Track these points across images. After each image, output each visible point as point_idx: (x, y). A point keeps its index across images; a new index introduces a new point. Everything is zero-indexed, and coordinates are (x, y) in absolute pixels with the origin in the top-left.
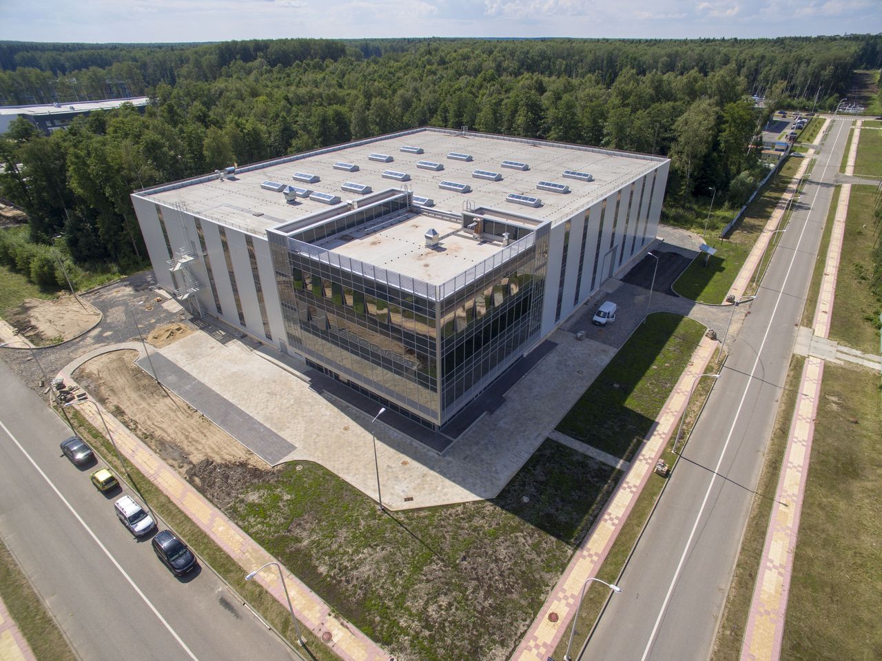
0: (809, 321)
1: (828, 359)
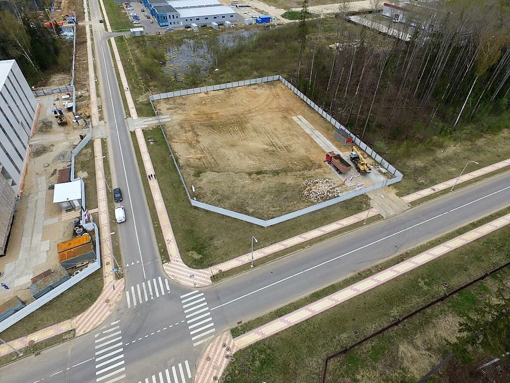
0: (129, 115)
1: (142, 127)
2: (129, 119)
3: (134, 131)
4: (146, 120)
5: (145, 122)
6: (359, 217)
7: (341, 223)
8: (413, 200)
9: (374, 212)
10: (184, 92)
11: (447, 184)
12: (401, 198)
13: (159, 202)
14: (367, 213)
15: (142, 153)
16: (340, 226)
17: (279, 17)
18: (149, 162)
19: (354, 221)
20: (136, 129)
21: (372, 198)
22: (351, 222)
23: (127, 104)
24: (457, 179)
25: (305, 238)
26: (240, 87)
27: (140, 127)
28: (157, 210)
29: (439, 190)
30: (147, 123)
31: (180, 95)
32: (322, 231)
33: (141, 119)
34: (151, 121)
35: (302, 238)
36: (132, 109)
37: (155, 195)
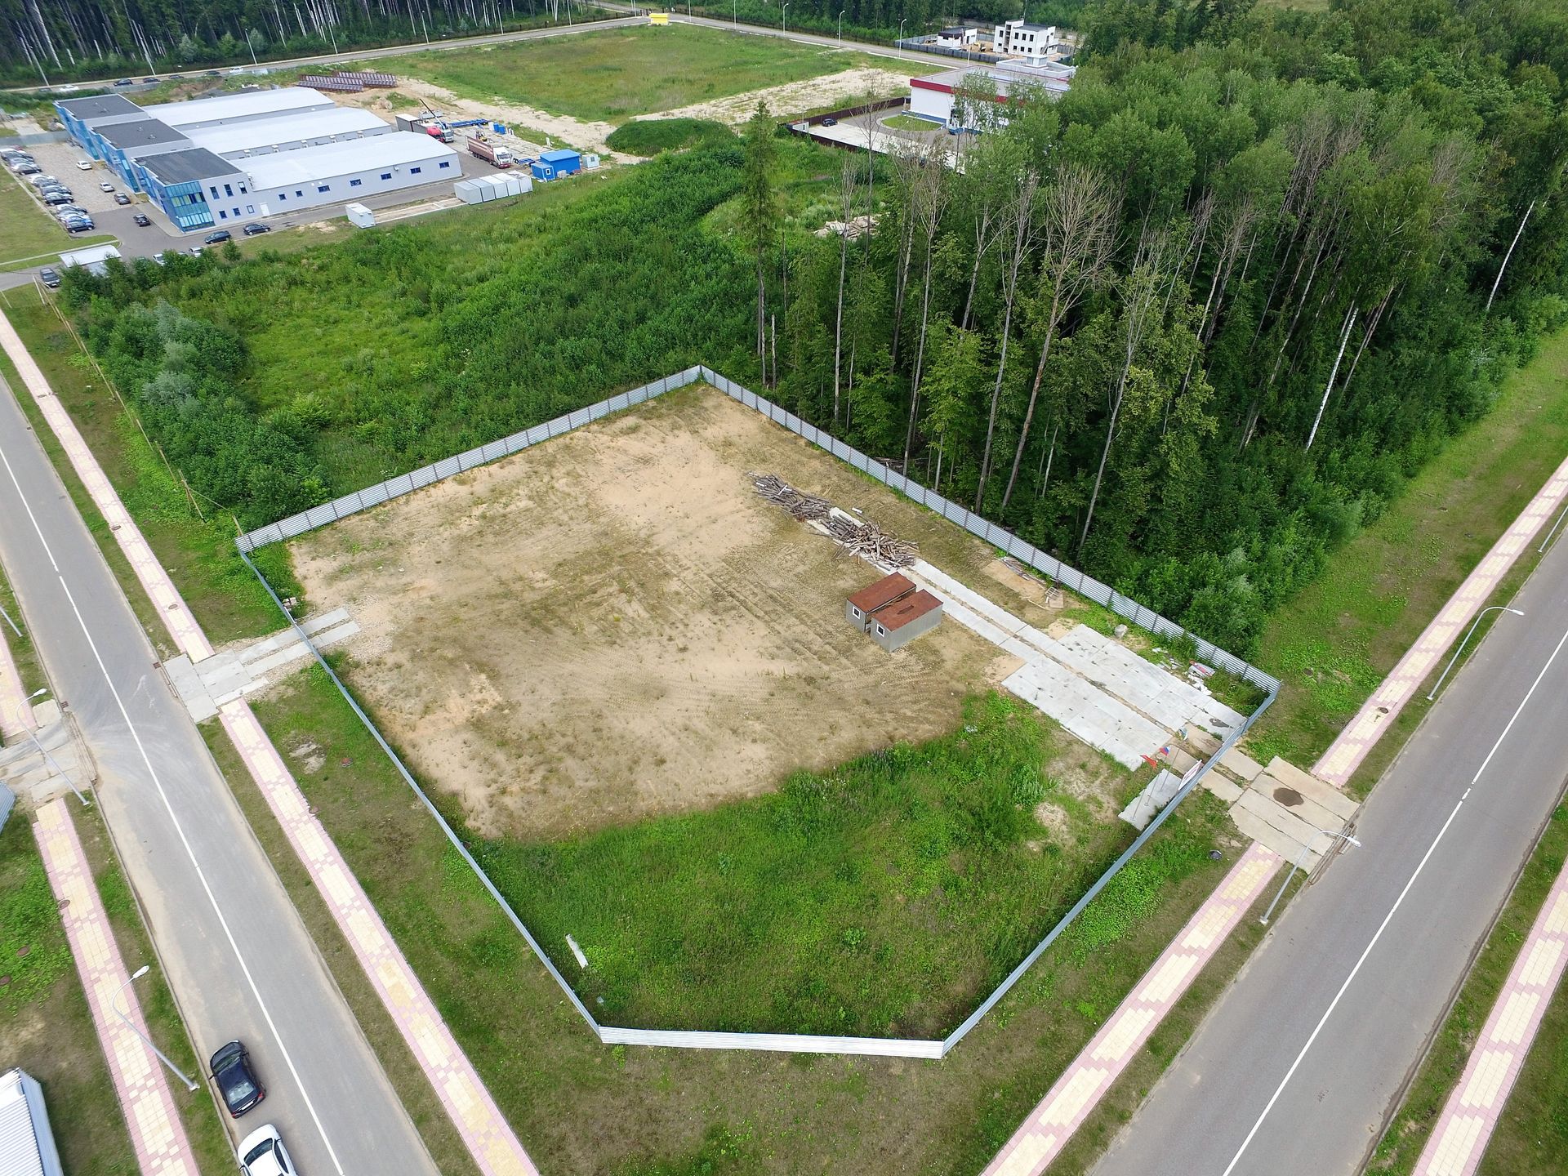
0: (165, 643)
1: (247, 689)
2: (172, 665)
3: (216, 720)
4: (249, 652)
5: (250, 662)
6: (1234, 897)
7: (1190, 947)
8: (1351, 771)
9: (1265, 857)
10: (372, 494)
11: (1405, 678)
12: (1312, 772)
13: (452, 1075)
14: (1245, 869)
15: (288, 822)
16: (1194, 959)
17: (605, 151)
18: (336, 866)
19: (1225, 921)
20: (223, 708)
21: (1230, 800)
22: (1218, 929)
23: (143, 591)
24: (1421, 651)
25: (1109, 1065)
26: (577, 434)
27: (237, 694)
28: (456, 1123)
29: (1399, 707)
30: (261, 667)
31: (359, 508)
32: (1147, 1005)
33: (227, 652)
34: (275, 651)
35: (1098, 1065)
36: (173, 611)
37: (420, 1041)
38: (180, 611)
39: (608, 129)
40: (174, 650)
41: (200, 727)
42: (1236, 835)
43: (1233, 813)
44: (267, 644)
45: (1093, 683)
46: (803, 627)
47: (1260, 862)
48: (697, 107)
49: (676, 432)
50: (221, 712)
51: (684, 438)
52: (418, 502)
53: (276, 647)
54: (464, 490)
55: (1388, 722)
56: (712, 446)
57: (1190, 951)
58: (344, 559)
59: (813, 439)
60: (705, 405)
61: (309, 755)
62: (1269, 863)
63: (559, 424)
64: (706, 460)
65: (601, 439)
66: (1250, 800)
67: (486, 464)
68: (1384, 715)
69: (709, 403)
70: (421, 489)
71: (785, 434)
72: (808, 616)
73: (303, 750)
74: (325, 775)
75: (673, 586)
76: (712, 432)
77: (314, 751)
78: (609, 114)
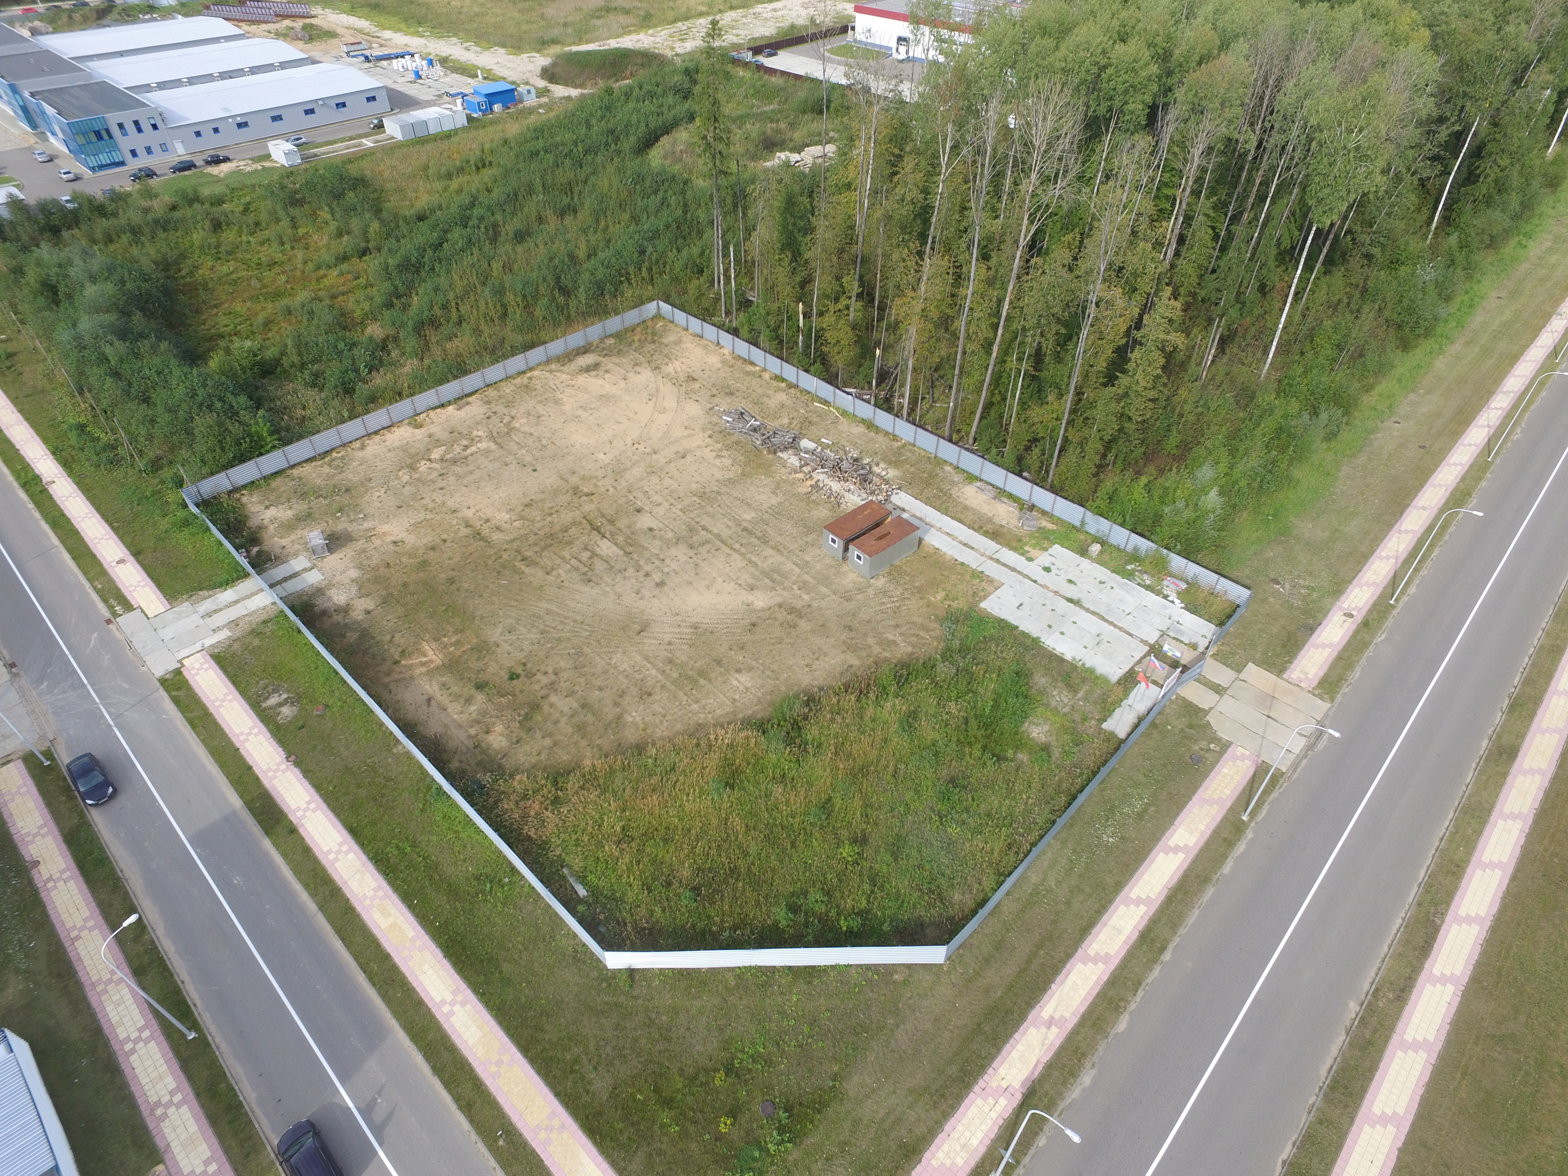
2: (126, 620)
3: (178, 672)
4: (207, 605)
5: (209, 615)
6: (1216, 797)
7: (1177, 845)
8: (1321, 673)
9: (1243, 758)
10: (324, 440)
11: (1368, 584)
12: (1285, 676)
13: (457, 1008)
14: (1225, 770)
15: (265, 772)
16: (1181, 856)
17: (542, 84)
18: (319, 813)
19: (1208, 819)
20: (185, 662)
21: (1206, 707)
22: (1202, 827)
23: (86, 547)
24: (1382, 558)
25: (1106, 958)
26: (536, 373)
27: (198, 647)
28: (466, 1053)
29: (1364, 612)
30: (221, 619)
31: (311, 454)
32: (1138, 902)
33: (185, 607)
34: (236, 602)
35: (1095, 960)
36: (121, 566)
37: (422, 978)
38: (128, 565)
39: (542, 61)
40: (128, 607)
41: (163, 681)
42: (1216, 739)
43: (1211, 718)
44: (227, 595)
45: (1070, 600)
46: (780, 558)
47: (1239, 763)
48: (634, 37)
49: (637, 369)
50: (183, 666)
51: (645, 376)
52: (373, 447)
53: (235, 598)
54: (420, 433)
55: (1354, 627)
56: (674, 381)
57: (1177, 849)
58: (300, 507)
59: (778, 372)
60: (665, 341)
61: (281, 705)
62: (1248, 763)
63: (516, 363)
64: (669, 395)
65: (562, 376)
66: (1227, 705)
67: (442, 406)
68: (1350, 620)
69: (670, 338)
70: (376, 433)
71: (749, 368)
72: (785, 548)
73: (273, 700)
74: (300, 724)
75: (645, 521)
76: (675, 367)
77: (286, 699)
78: (542, 44)
